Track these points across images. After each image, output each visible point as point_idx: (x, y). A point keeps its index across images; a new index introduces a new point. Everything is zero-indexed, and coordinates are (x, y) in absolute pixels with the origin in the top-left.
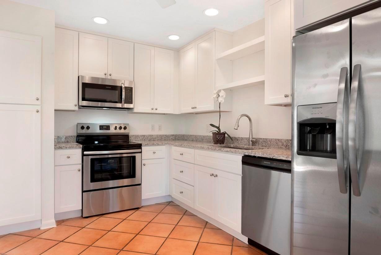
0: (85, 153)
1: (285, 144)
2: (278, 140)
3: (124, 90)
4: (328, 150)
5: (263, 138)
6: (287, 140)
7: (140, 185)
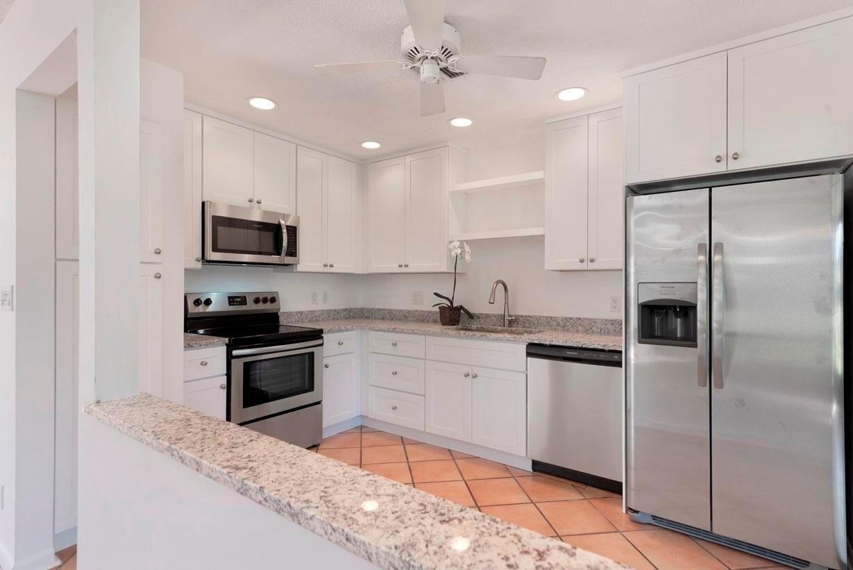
0: (235, 352)
1: (561, 323)
2: (551, 318)
3: (285, 231)
4: (678, 336)
5: (525, 314)
6: (566, 318)
7: (319, 403)
